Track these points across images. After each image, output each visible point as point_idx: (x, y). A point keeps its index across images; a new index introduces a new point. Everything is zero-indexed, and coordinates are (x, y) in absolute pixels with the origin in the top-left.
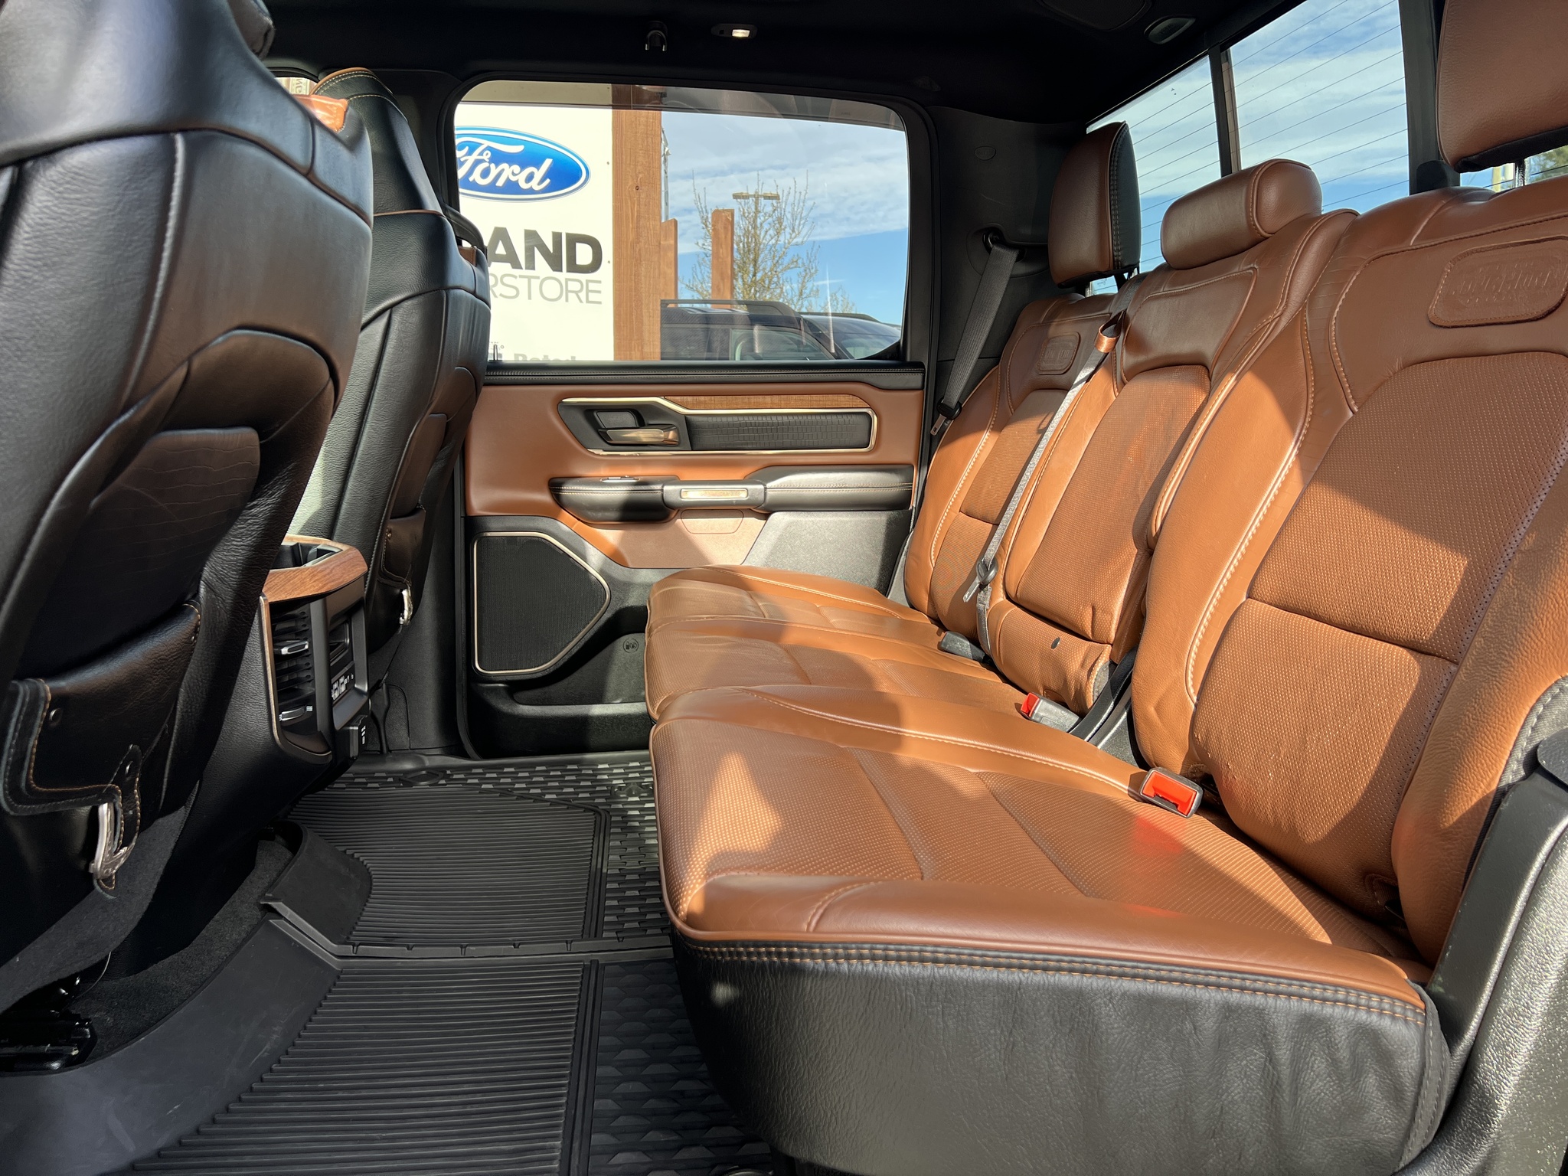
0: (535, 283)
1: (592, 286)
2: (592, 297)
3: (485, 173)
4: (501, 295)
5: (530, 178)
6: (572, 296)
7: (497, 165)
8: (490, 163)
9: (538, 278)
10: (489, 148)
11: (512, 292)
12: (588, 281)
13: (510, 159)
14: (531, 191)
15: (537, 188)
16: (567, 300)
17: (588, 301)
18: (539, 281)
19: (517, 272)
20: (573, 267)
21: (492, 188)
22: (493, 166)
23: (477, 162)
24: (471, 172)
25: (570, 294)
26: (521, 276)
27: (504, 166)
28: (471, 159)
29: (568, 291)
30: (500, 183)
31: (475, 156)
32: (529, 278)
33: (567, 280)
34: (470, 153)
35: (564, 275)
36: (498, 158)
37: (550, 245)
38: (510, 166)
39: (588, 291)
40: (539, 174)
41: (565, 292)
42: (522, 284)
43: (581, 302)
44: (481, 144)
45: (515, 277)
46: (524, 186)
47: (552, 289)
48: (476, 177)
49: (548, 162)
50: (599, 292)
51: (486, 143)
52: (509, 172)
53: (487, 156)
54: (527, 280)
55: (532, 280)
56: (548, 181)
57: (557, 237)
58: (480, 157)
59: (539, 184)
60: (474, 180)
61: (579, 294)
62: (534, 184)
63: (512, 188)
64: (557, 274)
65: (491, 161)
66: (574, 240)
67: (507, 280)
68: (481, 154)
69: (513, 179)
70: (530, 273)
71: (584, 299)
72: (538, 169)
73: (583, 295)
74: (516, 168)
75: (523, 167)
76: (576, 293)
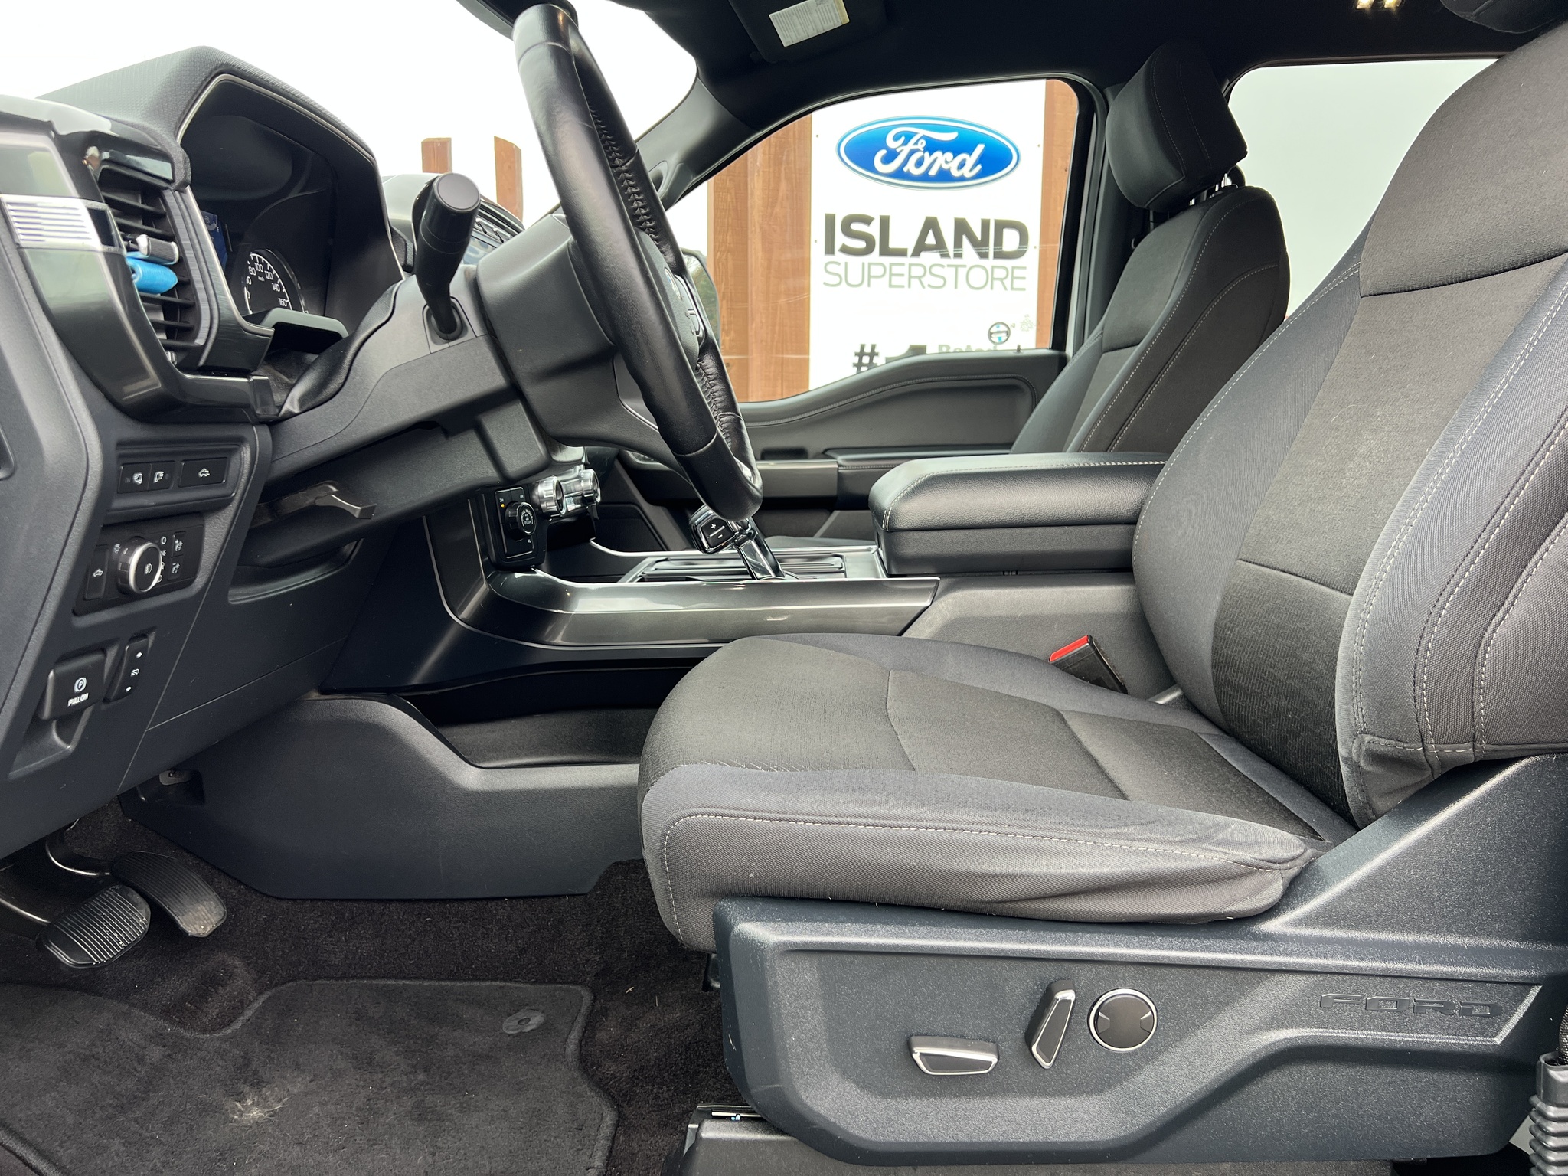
0: (962, 272)
1: (1017, 273)
2: (1017, 284)
3: (919, 163)
4: (929, 286)
5: (961, 166)
6: (997, 283)
7: (930, 155)
8: (924, 152)
9: (965, 266)
10: (924, 137)
11: (940, 282)
12: (1013, 268)
13: (944, 147)
14: (962, 179)
15: (968, 175)
16: (992, 288)
17: (1012, 288)
18: (966, 269)
19: (945, 261)
20: (999, 255)
21: (925, 177)
22: (927, 154)
23: (912, 152)
24: (905, 162)
25: (995, 282)
26: (948, 266)
27: (938, 154)
28: (906, 150)
29: (993, 279)
30: (933, 172)
31: (910, 146)
32: (957, 267)
33: (993, 267)
34: (905, 143)
35: (991, 262)
36: (932, 147)
37: (978, 232)
38: (944, 153)
39: (1013, 278)
40: (971, 160)
41: (990, 279)
42: (949, 274)
43: (1006, 289)
44: (916, 133)
45: (943, 266)
46: (956, 173)
47: (978, 277)
48: (911, 167)
49: (980, 148)
50: (1024, 278)
51: (921, 132)
52: (942, 160)
53: (922, 144)
54: (954, 269)
55: (960, 269)
56: (979, 167)
57: (985, 225)
58: (915, 147)
59: (971, 170)
60: (908, 170)
61: (1005, 281)
62: (966, 172)
63: (944, 176)
64: (983, 262)
65: (926, 149)
66: (1001, 226)
67: (935, 270)
68: (916, 143)
69: (946, 167)
70: (958, 261)
71: (1008, 286)
72: (970, 155)
73: (1008, 282)
74: (949, 155)
75: (956, 154)
76: (1002, 280)
